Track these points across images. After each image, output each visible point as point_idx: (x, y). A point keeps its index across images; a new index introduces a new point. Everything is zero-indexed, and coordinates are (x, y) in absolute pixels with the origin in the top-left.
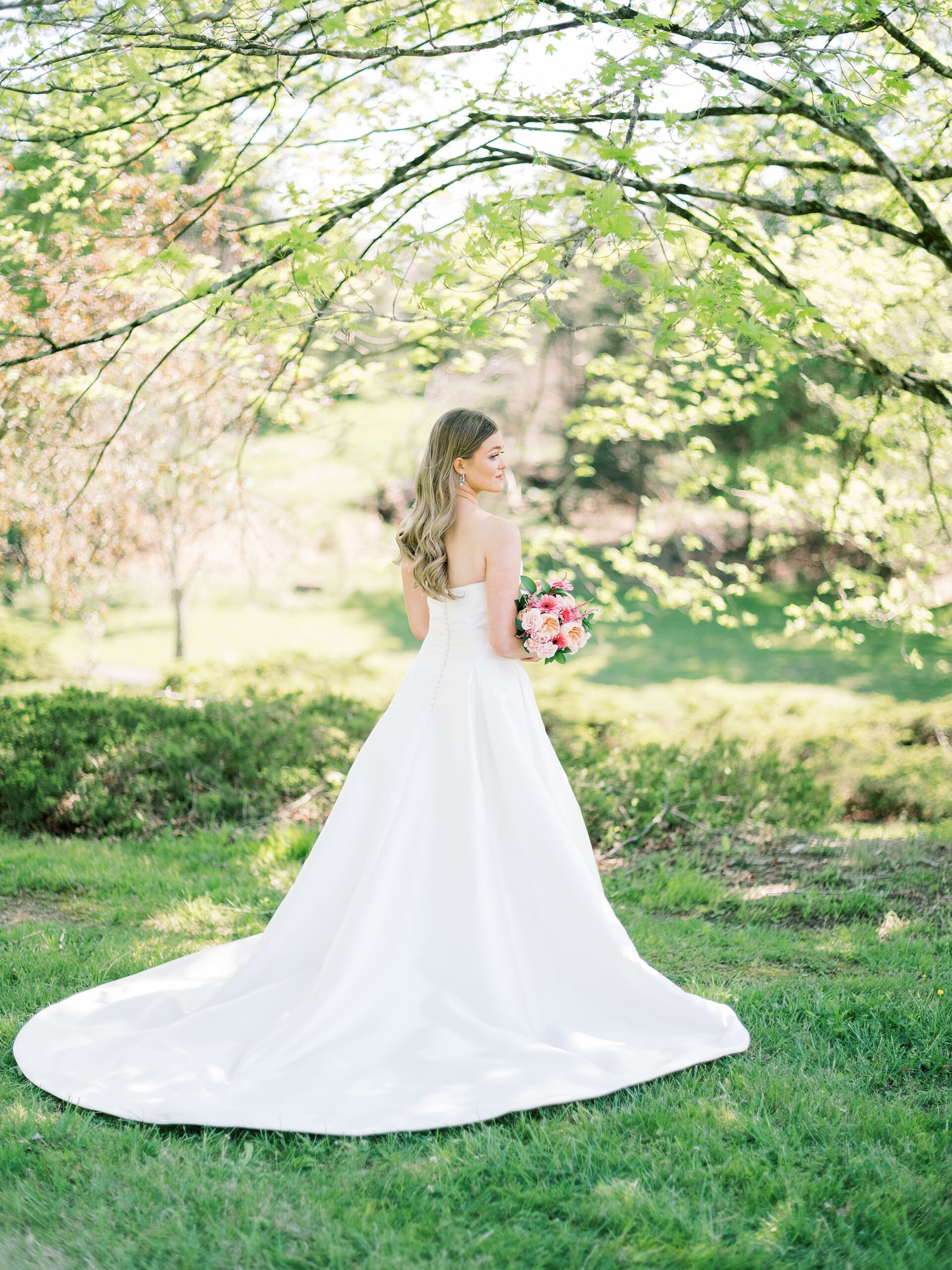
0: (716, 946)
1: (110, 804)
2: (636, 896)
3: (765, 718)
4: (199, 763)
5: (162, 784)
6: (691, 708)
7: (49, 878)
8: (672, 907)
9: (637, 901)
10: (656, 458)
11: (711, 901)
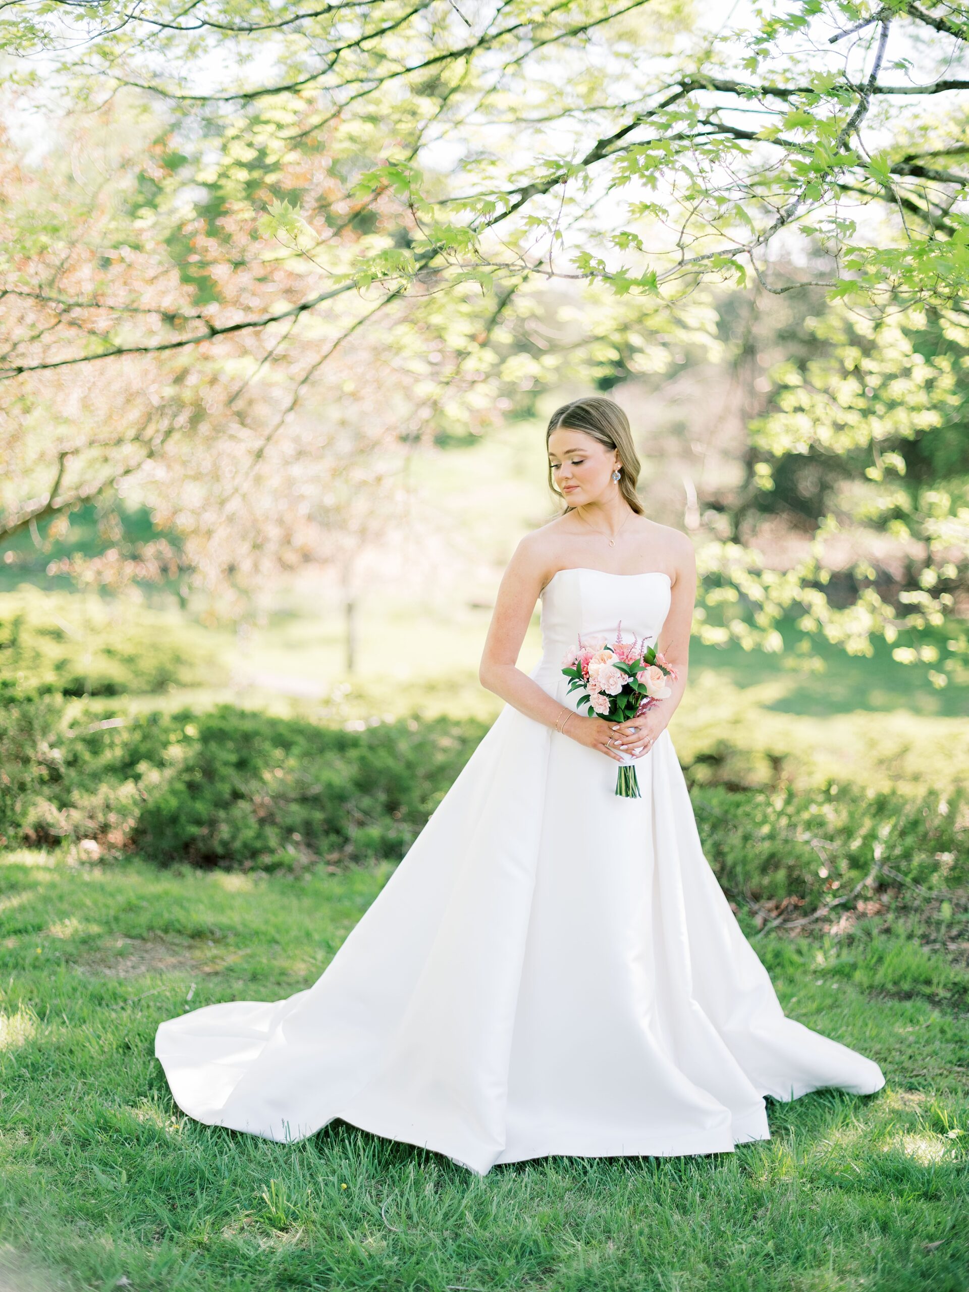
0: (947, 1041)
1: (259, 836)
2: (847, 970)
3: (949, 755)
4: (357, 794)
5: (318, 816)
6: (872, 744)
7: (183, 920)
8: (890, 986)
9: (849, 976)
10: (836, 486)
11: (935, 981)
